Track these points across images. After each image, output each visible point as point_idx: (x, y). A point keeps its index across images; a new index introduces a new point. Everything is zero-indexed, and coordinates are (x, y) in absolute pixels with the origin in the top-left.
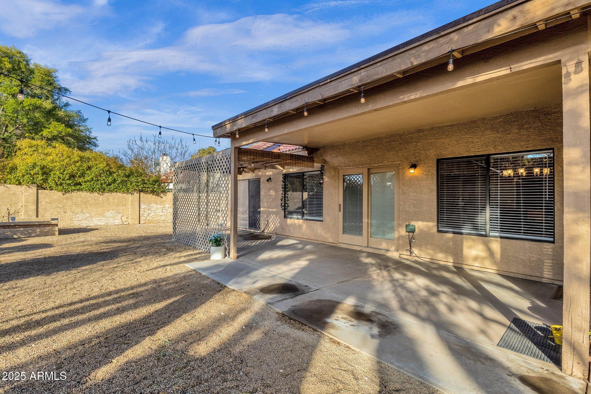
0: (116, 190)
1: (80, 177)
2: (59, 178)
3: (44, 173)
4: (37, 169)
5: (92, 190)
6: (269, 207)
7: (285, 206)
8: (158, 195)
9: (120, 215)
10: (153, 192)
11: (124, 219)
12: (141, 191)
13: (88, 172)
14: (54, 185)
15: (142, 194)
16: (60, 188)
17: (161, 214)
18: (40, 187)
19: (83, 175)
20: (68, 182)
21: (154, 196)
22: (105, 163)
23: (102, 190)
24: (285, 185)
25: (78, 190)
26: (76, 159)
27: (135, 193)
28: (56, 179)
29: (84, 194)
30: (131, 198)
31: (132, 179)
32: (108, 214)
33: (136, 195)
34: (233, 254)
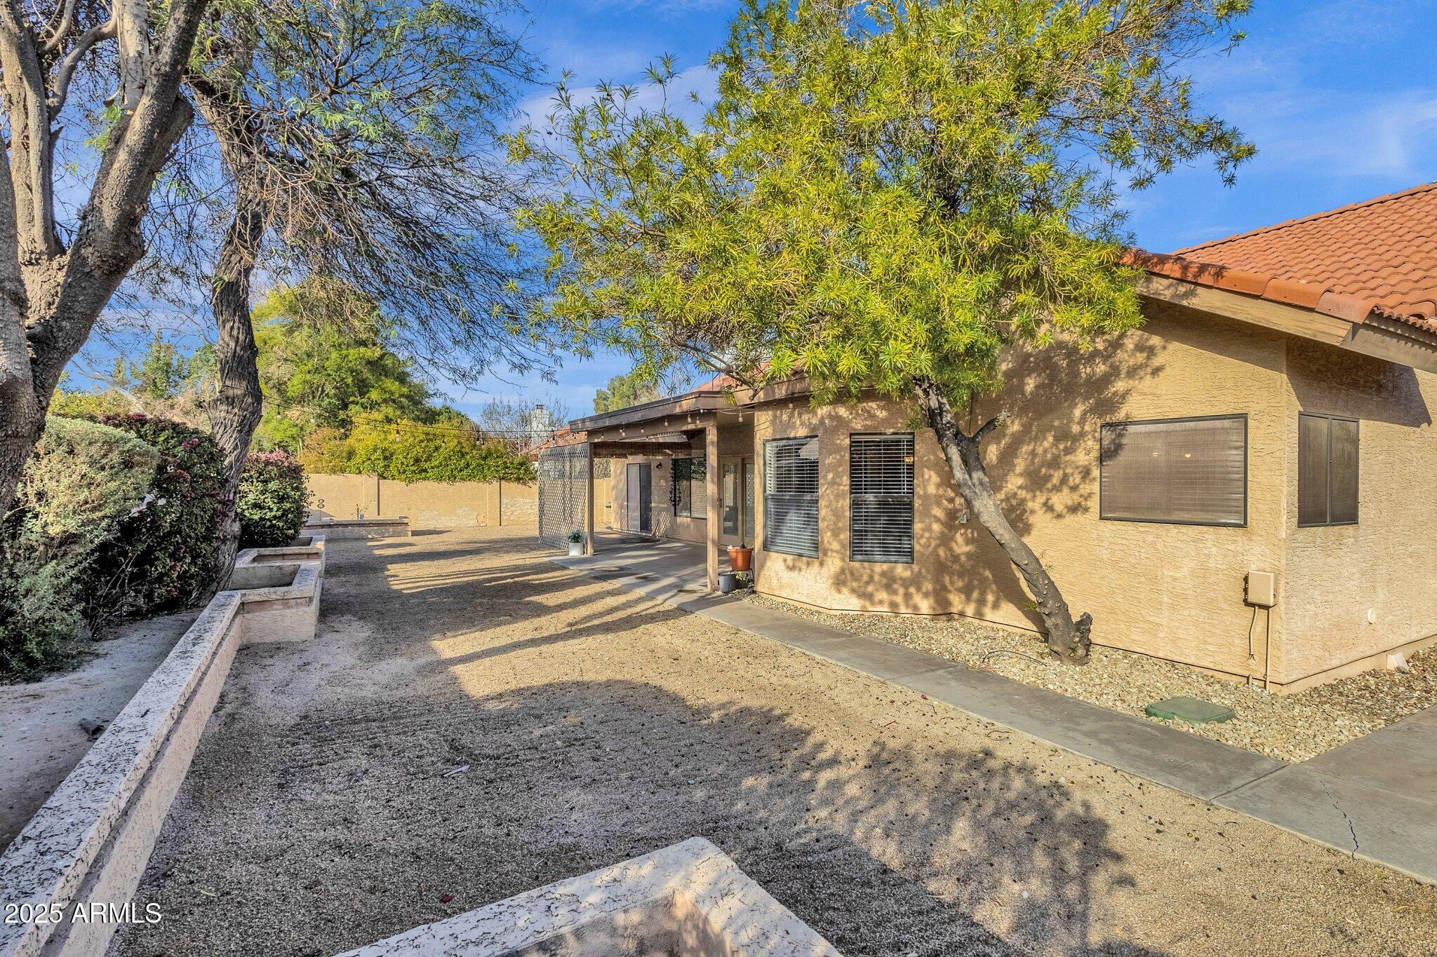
0: (471, 477)
1: (426, 461)
2: (402, 463)
3: (385, 458)
4: (379, 452)
5: (440, 479)
6: (660, 503)
7: (675, 501)
8: (525, 484)
9: (475, 514)
10: (518, 479)
11: (481, 518)
12: (501, 479)
13: (436, 454)
14: (396, 473)
15: (503, 482)
16: (403, 476)
17: (530, 511)
18: (382, 476)
19: (428, 459)
20: (412, 468)
21: (520, 485)
22: (456, 441)
23: (453, 478)
24: (675, 474)
25: (424, 479)
26: (421, 438)
27: (495, 482)
28: (399, 466)
29: (430, 484)
30: (489, 489)
31: (491, 462)
32: (460, 512)
33: (496, 484)
34: (590, 550)
